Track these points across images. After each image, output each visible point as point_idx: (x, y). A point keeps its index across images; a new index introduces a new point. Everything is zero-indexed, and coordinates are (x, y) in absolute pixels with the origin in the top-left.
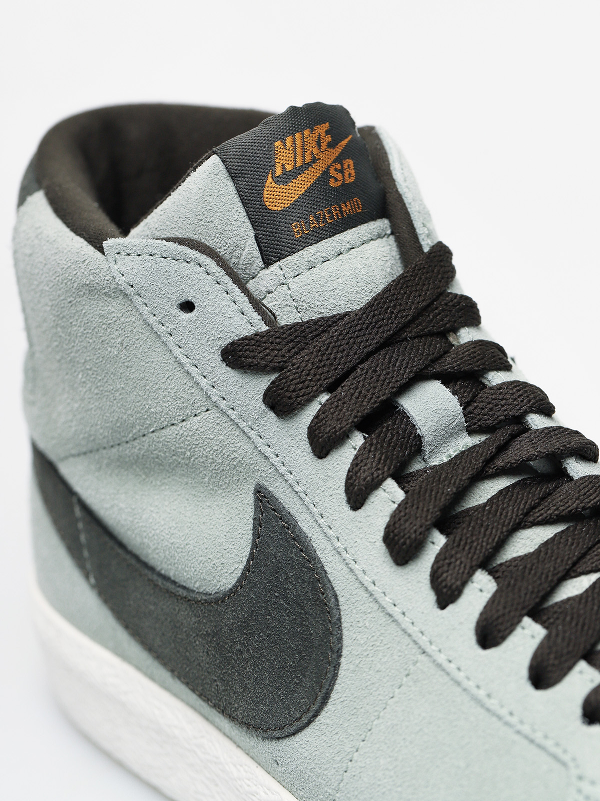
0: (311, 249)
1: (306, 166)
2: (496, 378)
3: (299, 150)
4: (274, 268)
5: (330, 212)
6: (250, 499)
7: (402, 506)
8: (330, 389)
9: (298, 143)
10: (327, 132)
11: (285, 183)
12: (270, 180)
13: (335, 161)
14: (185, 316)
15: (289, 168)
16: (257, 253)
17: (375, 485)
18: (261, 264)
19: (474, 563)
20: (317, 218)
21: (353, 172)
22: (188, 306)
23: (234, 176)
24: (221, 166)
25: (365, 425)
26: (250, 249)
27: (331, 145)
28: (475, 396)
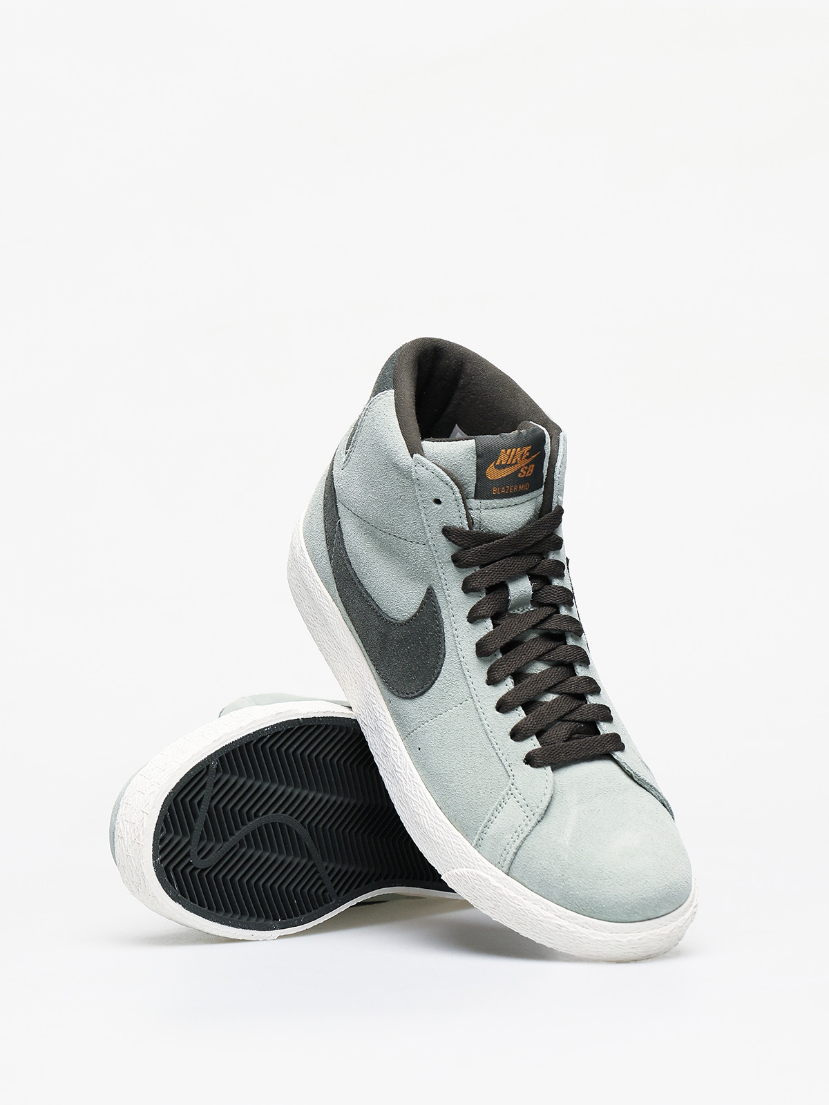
0: (497, 501)
1: (511, 465)
2: (556, 582)
3: (511, 456)
4: (478, 501)
5: (513, 488)
6: (425, 590)
7: (489, 634)
8: (482, 566)
9: (513, 453)
10: (528, 451)
11: (499, 469)
12: (492, 465)
13: (525, 466)
14: (436, 506)
15: (503, 463)
16: (474, 491)
17: (484, 617)
18: (473, 496)
19: (510, 672)
20: (506, 489)
21: (532, 471)
22: (438, 502)
23: (479, 456)
24: (474, 445)
25: (490, 590)
26: (471, 488)
27: (527, 458)
28: (542, 587)
